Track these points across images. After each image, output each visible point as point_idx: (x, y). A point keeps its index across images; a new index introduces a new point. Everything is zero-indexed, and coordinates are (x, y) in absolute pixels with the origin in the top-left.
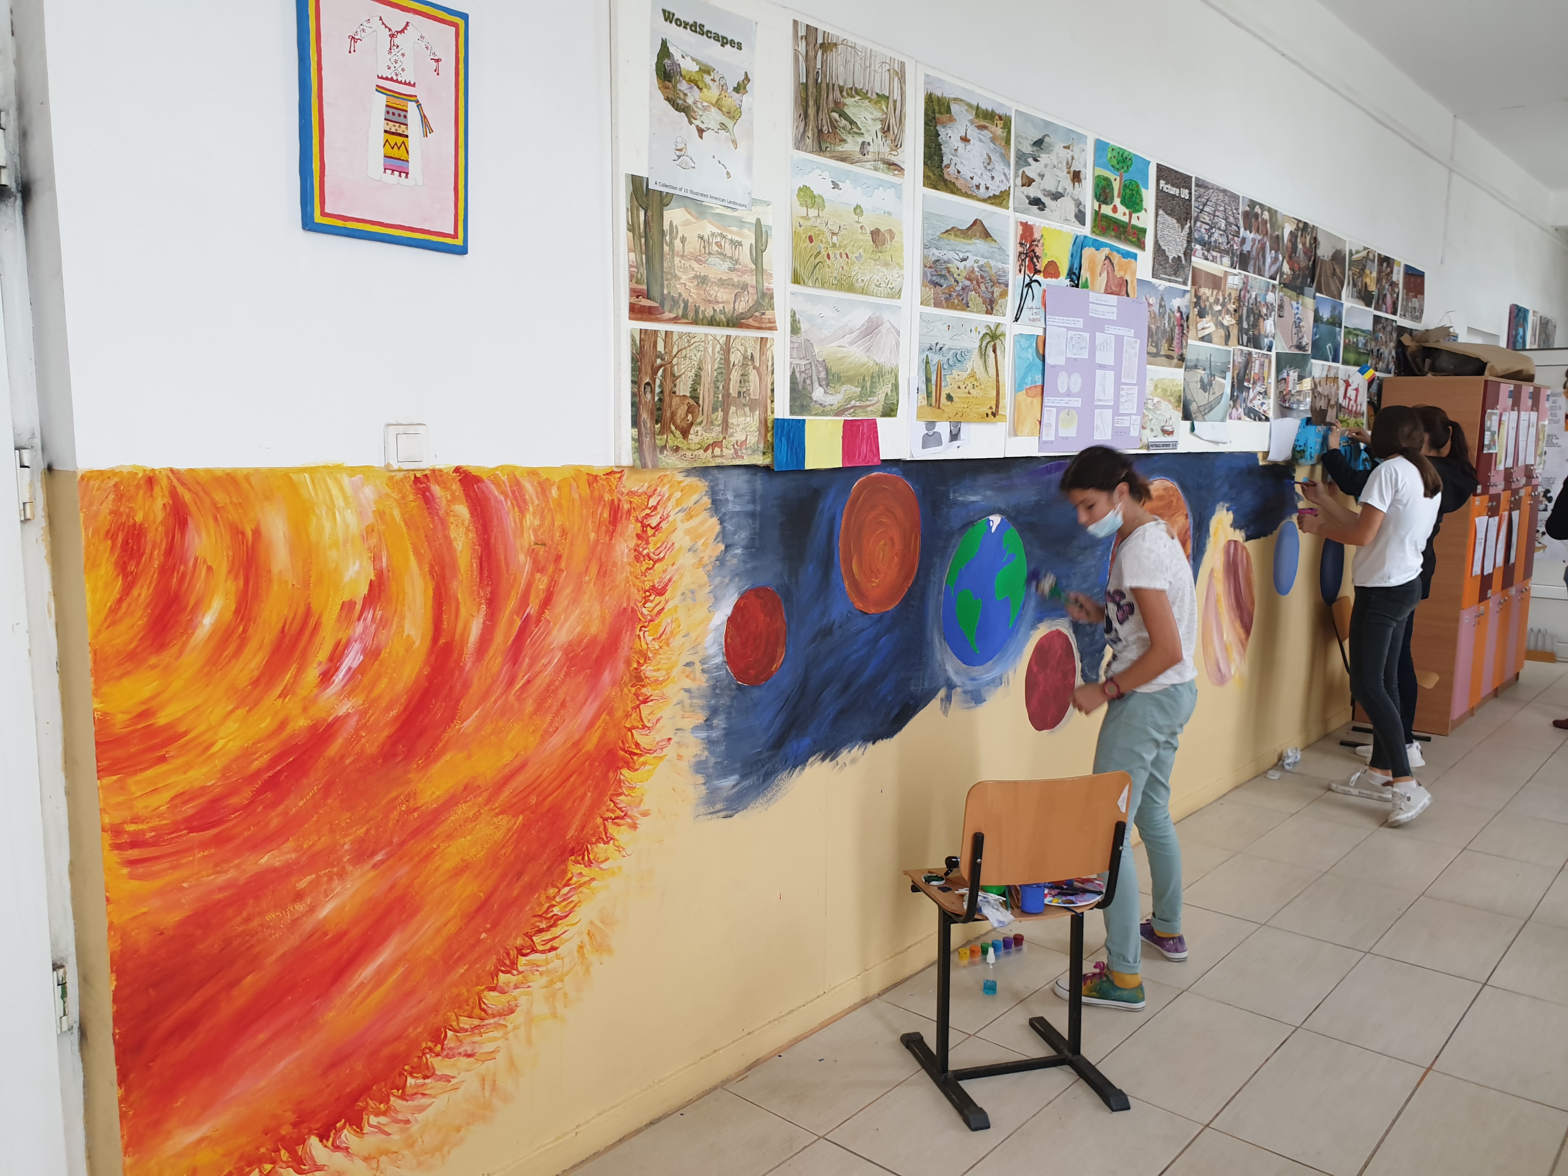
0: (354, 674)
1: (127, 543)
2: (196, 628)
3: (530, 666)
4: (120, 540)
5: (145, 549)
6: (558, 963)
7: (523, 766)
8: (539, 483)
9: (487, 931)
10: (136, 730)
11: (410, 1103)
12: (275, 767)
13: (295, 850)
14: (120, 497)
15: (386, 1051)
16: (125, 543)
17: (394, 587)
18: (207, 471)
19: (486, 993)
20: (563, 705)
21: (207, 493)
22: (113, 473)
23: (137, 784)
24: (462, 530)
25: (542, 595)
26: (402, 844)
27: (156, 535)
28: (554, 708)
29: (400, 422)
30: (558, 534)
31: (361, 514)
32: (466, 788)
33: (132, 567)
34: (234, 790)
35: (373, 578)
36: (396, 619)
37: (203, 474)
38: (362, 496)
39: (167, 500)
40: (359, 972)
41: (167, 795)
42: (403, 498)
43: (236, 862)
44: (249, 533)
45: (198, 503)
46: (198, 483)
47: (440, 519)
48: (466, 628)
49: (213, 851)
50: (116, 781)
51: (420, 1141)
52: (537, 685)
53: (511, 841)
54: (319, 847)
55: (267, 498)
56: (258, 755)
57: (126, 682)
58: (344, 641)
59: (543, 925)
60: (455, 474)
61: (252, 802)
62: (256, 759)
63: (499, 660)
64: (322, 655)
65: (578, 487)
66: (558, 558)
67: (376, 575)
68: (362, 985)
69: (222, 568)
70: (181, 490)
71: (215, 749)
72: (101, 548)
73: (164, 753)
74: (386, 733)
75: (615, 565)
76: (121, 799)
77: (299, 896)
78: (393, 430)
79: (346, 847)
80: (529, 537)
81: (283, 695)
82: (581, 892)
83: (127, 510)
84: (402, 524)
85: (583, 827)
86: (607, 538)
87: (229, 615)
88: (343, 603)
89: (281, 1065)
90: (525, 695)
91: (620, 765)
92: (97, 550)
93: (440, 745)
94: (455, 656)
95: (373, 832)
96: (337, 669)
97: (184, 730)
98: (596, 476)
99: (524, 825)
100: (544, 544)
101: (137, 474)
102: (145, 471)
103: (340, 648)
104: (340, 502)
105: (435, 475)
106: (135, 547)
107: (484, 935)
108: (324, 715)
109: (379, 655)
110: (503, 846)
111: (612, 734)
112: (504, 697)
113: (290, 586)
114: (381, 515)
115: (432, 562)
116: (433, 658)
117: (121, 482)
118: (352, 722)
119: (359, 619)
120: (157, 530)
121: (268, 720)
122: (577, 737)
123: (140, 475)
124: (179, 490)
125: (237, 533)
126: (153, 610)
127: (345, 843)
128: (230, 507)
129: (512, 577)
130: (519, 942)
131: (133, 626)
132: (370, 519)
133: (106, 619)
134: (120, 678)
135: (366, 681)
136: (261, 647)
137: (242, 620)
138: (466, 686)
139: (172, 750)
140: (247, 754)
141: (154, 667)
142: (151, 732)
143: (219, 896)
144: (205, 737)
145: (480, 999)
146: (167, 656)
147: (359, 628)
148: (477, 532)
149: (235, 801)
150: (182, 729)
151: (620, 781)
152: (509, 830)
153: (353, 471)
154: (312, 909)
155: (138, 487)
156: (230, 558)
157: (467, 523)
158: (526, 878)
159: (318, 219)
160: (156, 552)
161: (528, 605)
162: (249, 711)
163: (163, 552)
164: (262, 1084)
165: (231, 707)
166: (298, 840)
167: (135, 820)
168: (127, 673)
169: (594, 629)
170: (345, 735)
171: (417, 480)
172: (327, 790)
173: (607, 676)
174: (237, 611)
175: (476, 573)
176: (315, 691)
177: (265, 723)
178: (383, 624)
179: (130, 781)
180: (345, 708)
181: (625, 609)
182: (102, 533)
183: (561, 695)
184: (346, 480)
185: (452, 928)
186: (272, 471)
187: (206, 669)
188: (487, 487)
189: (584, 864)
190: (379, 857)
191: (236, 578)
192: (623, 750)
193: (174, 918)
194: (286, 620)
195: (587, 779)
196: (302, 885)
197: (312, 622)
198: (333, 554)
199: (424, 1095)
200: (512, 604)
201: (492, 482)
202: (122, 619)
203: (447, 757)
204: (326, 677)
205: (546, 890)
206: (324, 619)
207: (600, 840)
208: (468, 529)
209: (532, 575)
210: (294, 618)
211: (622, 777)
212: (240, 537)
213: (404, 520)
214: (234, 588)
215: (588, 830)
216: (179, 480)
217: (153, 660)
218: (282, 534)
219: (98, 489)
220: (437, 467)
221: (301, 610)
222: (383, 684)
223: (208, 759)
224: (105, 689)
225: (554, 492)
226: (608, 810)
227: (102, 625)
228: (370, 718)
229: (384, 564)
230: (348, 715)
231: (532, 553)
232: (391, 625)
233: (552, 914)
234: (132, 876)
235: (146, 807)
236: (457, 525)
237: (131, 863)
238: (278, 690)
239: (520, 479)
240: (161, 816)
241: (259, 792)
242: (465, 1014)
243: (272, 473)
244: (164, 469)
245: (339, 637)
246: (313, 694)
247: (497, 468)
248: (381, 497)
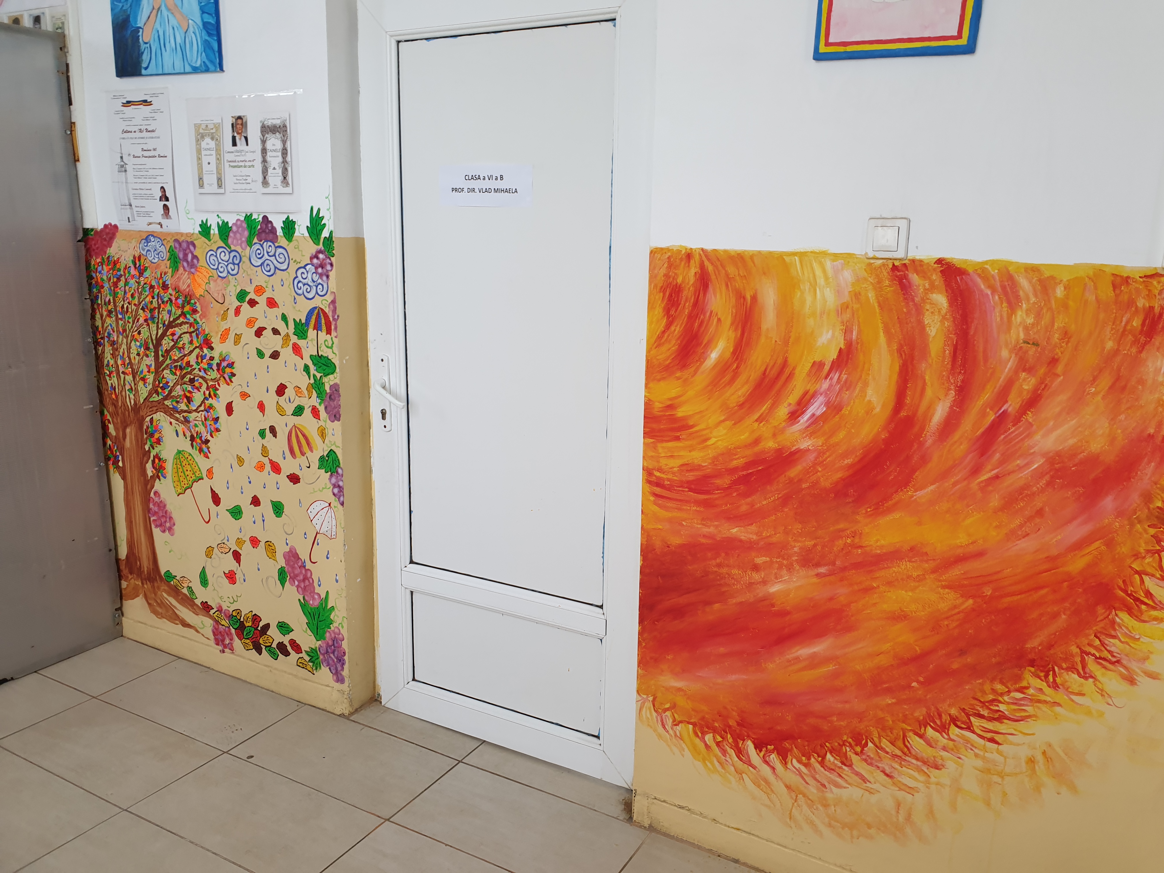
0: (815, 420)
1: (671, 296)
2: (706, 359)
3: (1002, 462)
4: (667, 294)
5: (681, 300)
6: (995, 756)
7: (980, 555)
8: (1040, 280)
9: (918, 682)
10: (665, 415)
11: (826, 773)
12: (748, 470)
13: (756, 534)
14: (670, 266)
15: (812, 721)
16: (671, 295)
17: (861, 357)
18: (725, 251)
19: (911, 734)
20: (1040, 513)
21: (723, 267)
22: (668, 249)
23: (664, 448)
24: (937, 318)
25: (1026, 396)
26: (844, 569)
27: (688, 293)
28: (1027, 513)
29: (883, 216)
30: (1057, 336)
31: (839, 292)
32: (912, 549)
33: (672, 312)
34: (718, 475)
35: (843, 347)
36: (860, 385)
37: (722, 253)
38: (841, 278)
39: (698, 270)
40: (798, 648)
41: (679, 462)
42: (879, 282)
43: (716, 523)
44: (748, 297)
45: (717, 273)
46: (718, 259)
47: (915, 305)
48: (930, 407)
49: (702, 509)
50: (652, 443)
51: (833, 808)
52: (1005, 484)
53: (956, 617)
54: (774, 539)
55: (764, 273)
56: (737, 457)
57: (662, 384)
58: (811, 392)
59: (985, 713)
60: (936, 265)
61: (729, 488)
62: (736, 459)
63: (964, 447)
64: (793, 398)
65: (1096, 288)
66: (1054, 361)
67: (845, 344)
68: (797, 659)
69: (727, 320)
70: (707, 263)
71: (710, 443)
72: (657, 297)
73: (678, 434)
74: (839, 475)
75: (1141, 381)
76: (653, 454)
77: (756, 568)
79: (796, 549)
80: (1017, 334)
81: (759, 420)
82: (1039, 708)
83: (673, 275)
84: (876, 305)
85: (1050, 646)
86: (1134, 350)
87: (728, 355)
88: (814, 363)
90: (990, 488)
91: (1117, 605)
92: (655, 298)
93: (890, 502)
94: (916, 429)
95: (819, 548)
96: (803, 413)
97: (692, 424)
98: (1128, 277)
99: (973, 610)
100: (1036, 344)
101: (681, 251)
102: (686, 249)
103: (808, 397)
104: (821, 281)
105: (916, 265)
106: (676, 299)
107: (914, 684)
108: (789, 444)
109: (841, 411)
110: (947, 618)
111: (1108, 569)
112: (965, 483)
113: (773, 342)
114: (857, 296)
115: (902, 342)
116: (893, 425)
117: (672, 256)
118: (812, 457)
119: (826, 378)
120: (689, 288)
121: (747, 435)
122: (1054, 552)
123: (683, 252)
124: (705, 264)
125: (740, 296)
126: (682, 342)
127: (795, 547)
128: (738, 278)
129: (990, 371)
130: (954, 711)
131: (669, 349)
132: (846, 298)
133: (655, 342)
134: (659, 380)
135: (826, 427)
136: (747, 382)
137: (737, 359)
138: (924, 460)
139: (683, 434)
140: (729, 453)
141: (678, 378)
142: (673, 419)
143: (703, 541)
144: (704, 433)
145: (905, 736)
146: (686, 373)
147: (826, 385)
148: (954, 321)
149: (718, 482)
150: (691, 423)
151: (1113, 622)
152: (955, 607)
153: (836, 256)
154: (764, 582)
155: (681, 260)
156: (734, 314)
157: (944, 311)
158: (969, 659)
160: (687, 304)
161: (1007, 402)
162: (735, 424)
163: (691, 305)
165: (723, 418)
166: (759, 527)
167: (660, 470)
168: (663, 379)
169: (1096, 446)
170: (804, 464)
171: (895, 268)
172: (785, 500)
173: (1108, 503)
174: (734, 353)
175: (948, 360)
176: (784, 424)
177: (744, 437)
178: (848, 386)
179: (659, 445)
180: (805, 444)
181: (1151, 436)
182: (659, 288)
183: (1038, 503)
184: (828, 264)
185: (884, 661)
186: (770, 253)
187: (710, 388)
188: (972, 280)
189: (1047, 682)
190: (822, 570)
191: (736, 330)
192: (1125, 591)
193: (676, 541)
194: (767, 366)
195: (1064, 600)
196: (759, 560)
197: (787, 372)
198: (811, 322)
199: (840, 776)
200: (986, 396)
201: (979, 275)
202: (663, 343)
203: (896, 515)
204: (794, 416)
205: (993, 680)
206: (797, 371)
207: (1072, 668)
208: (944, 318)
209: (1016, 372)
210: (773, 366)
211: (1118, 620)
212: (742, 300)
213: (879, 302)
214: (733, 336)
215: (1058, 651)
216: (706, 256)
217: (678, 374)
218: (772, 302)
219: (659, 259)
220: (918, 258)
221: (780, 361)
222: (842, 435)
223: (704, 448)
224: (651, 385)
225: (1060, 292)
226: (1089, 645)
227: (653, 345)
228: (827, 458)
229: (854, 337)
230: (808, 450)
231: (1019, 351)
232: (855, 388)
233: (997, 708)
234: (655, 503)
235: (666, 465)
236: (932, 313)
237: (655, 495)
238: (756, 416)
239: (1016, 276)
240: (673, 473)
241: (735, 483)
242: (888, 738)
243: (770, 255)
244: (698, 248)
245: (808, 388)
246: (781, 426)
247: (986, 262)
248: (858, 280)
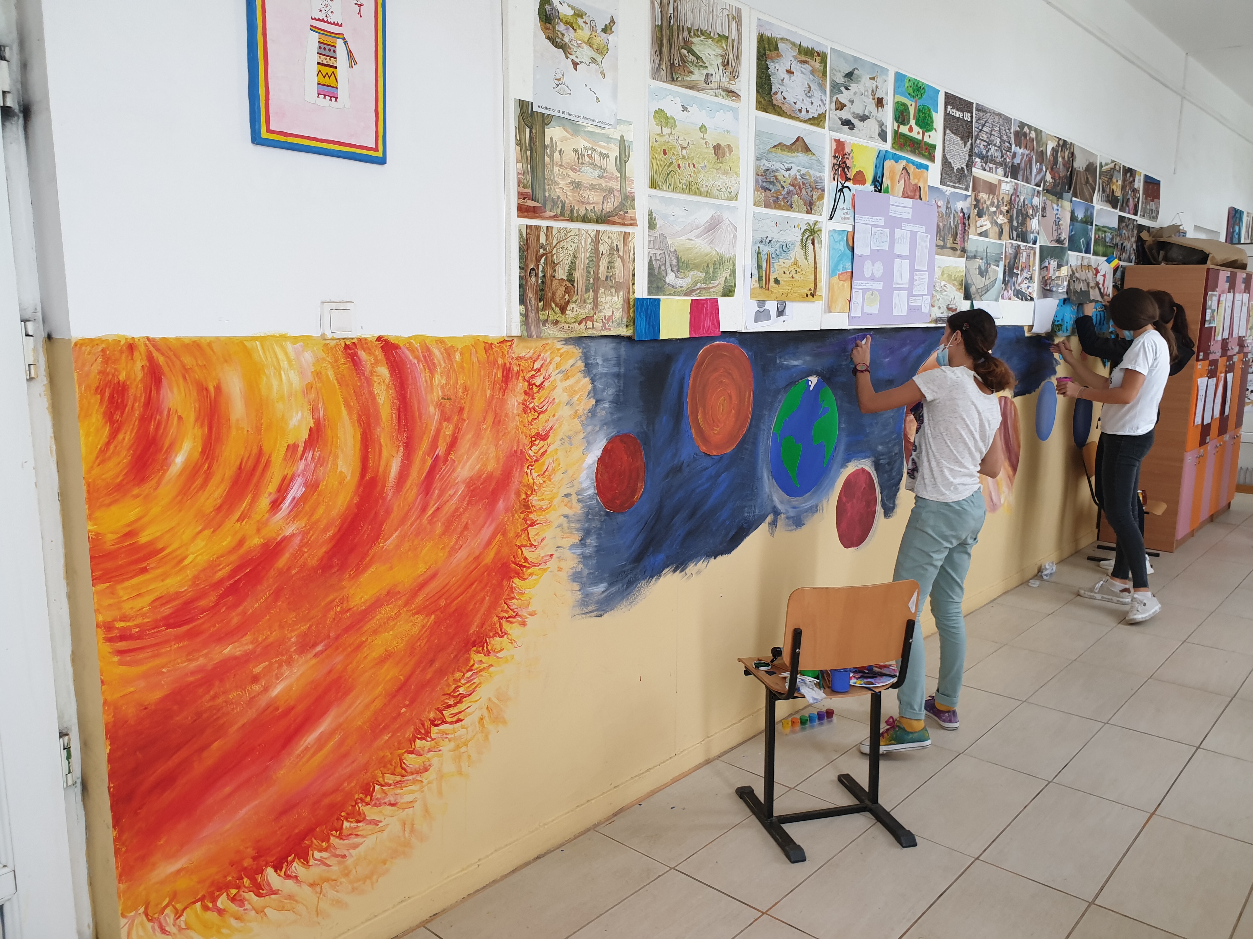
0: (297, 503)
1: (113, 397)
2: (170, 465)
3: (440, 496)
4: (107, 395)
5: (128, 401)
6: (462, 731)
7: (434, 576)
8: (445, 349)
9: (406, 706)
10: (123, 547)
11: (346, 841)
12: (235, 577)
13: (252, 643)
14: (107, 360)
15: (326, 801)
16: (112, 397)
17: (329, 433)
18: (178, 339)
19: (406, 755)
20: (466, 527)
21: (178, 358)
22: (100, 340)
23: (124, 590)
24: (383, 387)
25: (448, 440)
26: (337, 637)
27: (136, 390)
28: (459, 530)
29: (332, 300)
30: (461, 390)
31: (302, 374)
32: (388, 593)
33: (117, 417)
34: (202, 595)
35: (312, 426)
36: (331, 459)
37: (174, 342)
38: (303, 360)
39: (145, 362)
40: (304, 739)
41: (149, 599)
42: (336, 361)
43: (205, 652)
44: (211, 389)
45: (171, 365)
46: (170, 348)
47: (366, 378)
48: (388, 466)
49: (186, 643)
50: (107, 588)
51: (354, 871)
52: (444, 512)
53: (425, 635)
54: (271, 639)
55: (226, 361)
56: (221, 567)
57: (114, 508)
58: (289, 476)
59: (451, 702)
60: (377, 342)
61: (217, 604)
62: (220, 570)
63: (414, 491)
64: (272, 487)
65: (477, 353)
66: (461, 410)
67: (315, 423)
68: (307, 749)
69: (190, 417)
70: (155, 354)
71: (187, 562)
72: (92, 401)
73: (145, 565)
74: (324, 550)
75: (507, 415)
76: (111, 601)
77: (255, 679)
78: (327, 307)
79: (293, 640)
80: (438, 393)
81: (241, 519)
82: (481, 675)
83: (113, 371)
84: (335, 382)
85: (483, 624)
86: (501, 394)
87: (196, 455)
88: (288, 445)
89: (243, 812)
90: (435, 519)
91: (512, 575)
92: (89, 403)
93: (368, 559)
94: (379, 488)
95: (314, 628)
96: (284, 499)
97: (161, 547)
98: (491, 344)
99: (435, 622)
100: (449, 399)
101: (120, 341)
102: (126, 339)
103: (286, 481)
104: (285, 364)
105: (362, 343)
106: (119, 401)
107: (403, 710)
108: (274, 535)
109: (318, 487)
110: (419, 639)
111: (506, 551)
112: (418, 521)
113: (246, 432)
114: (318, 375)
115: (360, 413)
116: (361, 489)
117: (108, 348)
118: (297, 541)
119: (301, 459)
120: (137, 387)
121: (229, 539)
122: (477, 553)
123: (123, 342)
124: (154, 355)
125: (202, 389)
126: (135, 451)
127: (292, 637)
128: (196, 368)
129: (424, 425)
130: (432, 715)
131: (119, 464)
132: (310, 378)
133: (97, 458)
134: (109, 505)
135: (307, 508)
136: (223, 480)
137: (207, 459)
138: (388, 512)
139: (152, 563)
140: (212, 566)
141: (136, 497)
142: (135, 548)
143: (191, 679)
144: (179, 552)
145: (401, 760)
146: (146, 488)
147: (302, 465)
148: (395, 389)
149: (203, 603)
150: (160, 546)
151: (512, 588)
152: (423, 626)
153: (295, 339)
154: (266, 689)
155: (121, 352)
156: (197, 409)
157: (387, 381)
158: (437, 665)
159: (264, 134)
160: (137, 404)
161: (438, 447)
162: (214, 531)
163: (142, 404)
164: (228, 826)
165: (200, 528)
166: (254, 634)
167: (123, 618)
168: (115, 502)
169: (490, 467)
170: (291, 551)
171: (347, 347)
172: (277, 594)
173: (501, 505)
174: (203, 452)
175: (395, 421)
176: (267, 516)
177: (226, 541)
178: (320, 462)
179: (119, 587)
180: (289, 531)
181: (515, 451)
182: (93, 388)
183: (464, 519)
184: (289, 347)
185: (378, 704)
186: (230, 338)
187: (179, 498)
188: (403, 353)
189: (484, 653)
190: (319, 648)
191: (202, 426)
192: (515, 563)
193: (156, 695)
194: (242, 459)
195: (486, 585)
196: (258, 670)
197: (263, 461)
198: (280, 406)
199: (357, 835)
200: (424, 446)
201: (407, 348)
202: (110, 458)
203: (373, 568)
204: (275, 505)
205: (453, 673)
206: (273, 459)
207: (496, 634)
208: (388, 387)
209: (440, 423)
210: (249, 457)
211: (514, 585)
212: (205, 392)
213: (337, 379)
214: (200, 434)
215: (487, 627)
216: (154, 346)
217: (136, 491)
218: (238, 389)
219: (89, 353)
220: (363, 336)
221: (255, 451)
222: (321, 510)
223: (180, 570)
224: (98, 514)
225: (458, 357)
226: (502, 611)
227: (94, 463)
228: (311, 537)
229: (321, 414)
230: (293, 535)
231: (440, 406)
232: (328, 463)
233: (458, 693)
234: (121, 663)
235: (132, 608)
236: (379, 383)
237: (120, 653)
238: (237, 515)
239: (430, 346)
240: (144, 615)
241: (222, 597)
242: (389, 772)
243: (230, 341)
244: (143, 338)
245: (286, 473)
246: (265, 519)
247: (411, 338)
248: (318, 360)
